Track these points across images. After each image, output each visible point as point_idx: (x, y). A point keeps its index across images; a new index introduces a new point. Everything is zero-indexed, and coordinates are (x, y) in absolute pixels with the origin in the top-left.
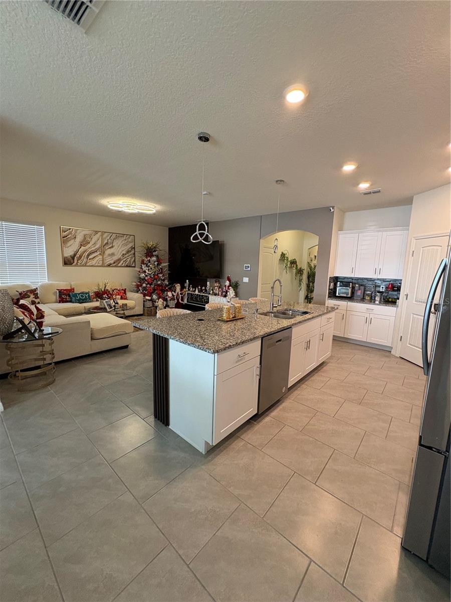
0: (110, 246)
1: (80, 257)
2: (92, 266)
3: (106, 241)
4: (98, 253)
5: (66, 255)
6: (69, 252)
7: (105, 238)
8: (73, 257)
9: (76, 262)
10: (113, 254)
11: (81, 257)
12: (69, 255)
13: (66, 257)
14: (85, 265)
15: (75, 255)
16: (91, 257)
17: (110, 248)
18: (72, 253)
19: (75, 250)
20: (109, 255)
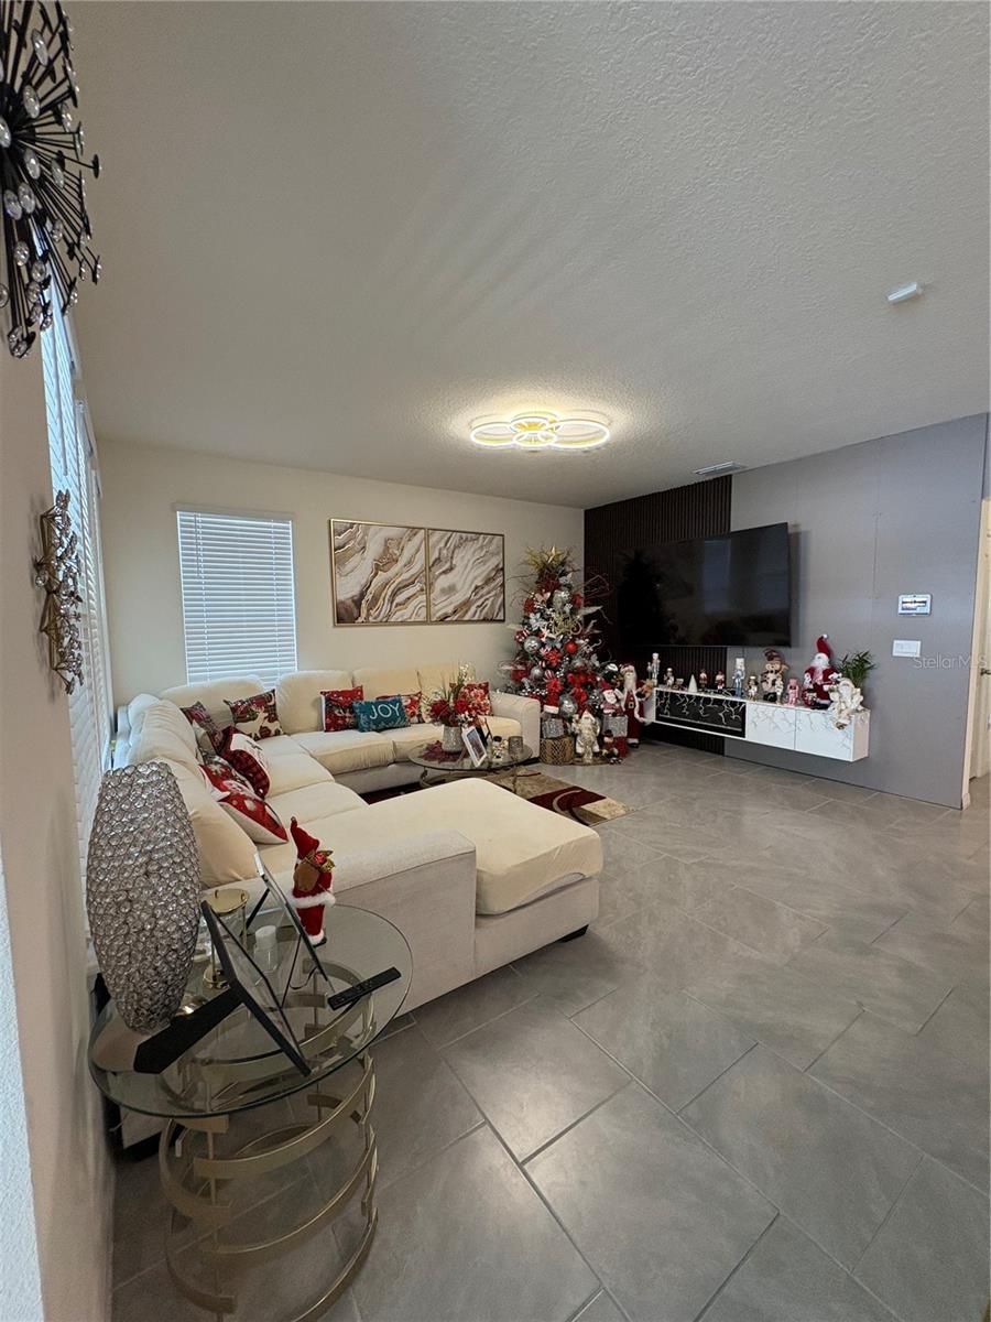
0: (444, 569)
1: (375, 599)
2: (403, 623)
3: (436, 555)
4: (418, 587)
5: (341, 597)
6: (348, 589)
7: (434, 546)
8: (358, 602)
9: (364, 614)
10: (452, 589)
11: (377, 600)
12: (349, 595)
13: (342, 602)
14: (386, 622)
15: (362, 595)
16: (399, 599)
17: (444, 572)
18: (356, 591)
19: (363, 582)
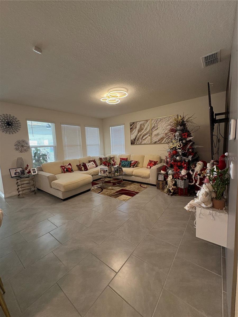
1: (138, 139)
2: (145, 144)
4: (148, 135)
6: (133, 137)
8: (135, 140)
9: (136, 142)
10: (158, 134)
12: (133, 138)
13: (132, 140)
14: (141, 144)
15: (136, 138)
16: (144, 138)
18: (134, 137)
19: (136, 135)
20: (155, 135)
